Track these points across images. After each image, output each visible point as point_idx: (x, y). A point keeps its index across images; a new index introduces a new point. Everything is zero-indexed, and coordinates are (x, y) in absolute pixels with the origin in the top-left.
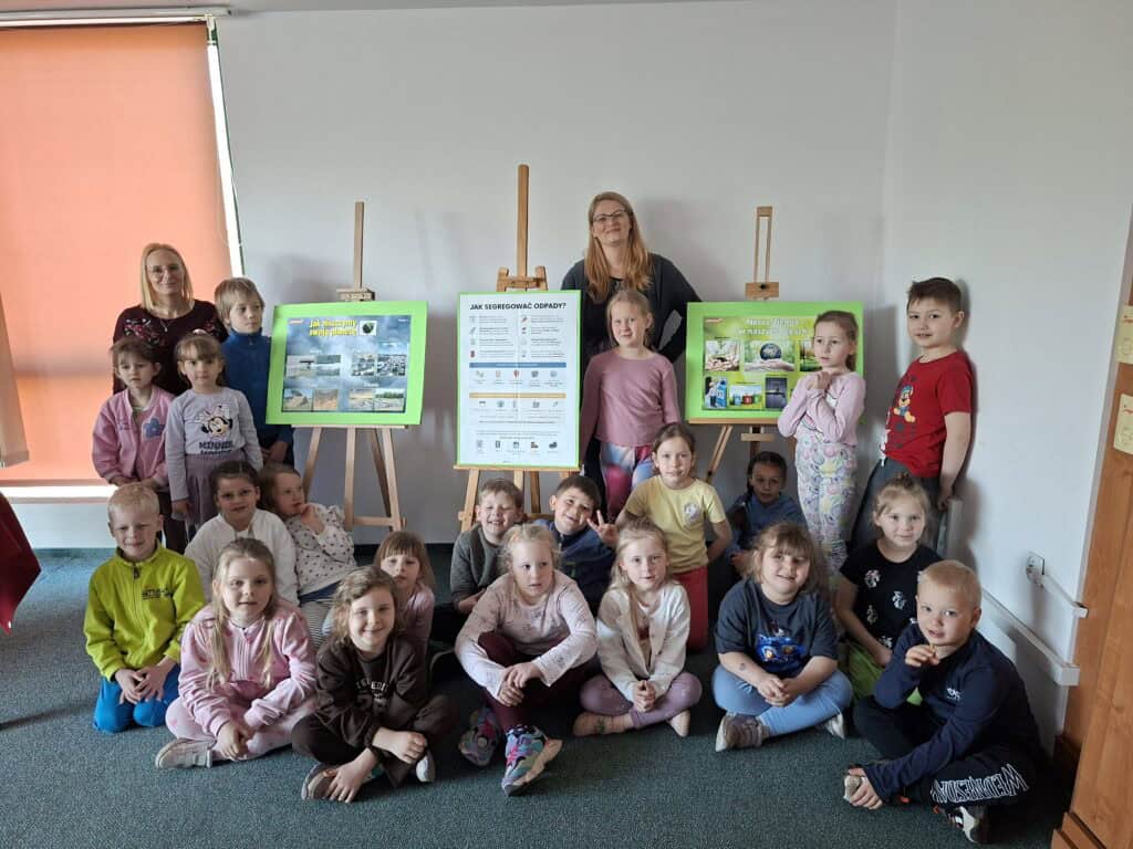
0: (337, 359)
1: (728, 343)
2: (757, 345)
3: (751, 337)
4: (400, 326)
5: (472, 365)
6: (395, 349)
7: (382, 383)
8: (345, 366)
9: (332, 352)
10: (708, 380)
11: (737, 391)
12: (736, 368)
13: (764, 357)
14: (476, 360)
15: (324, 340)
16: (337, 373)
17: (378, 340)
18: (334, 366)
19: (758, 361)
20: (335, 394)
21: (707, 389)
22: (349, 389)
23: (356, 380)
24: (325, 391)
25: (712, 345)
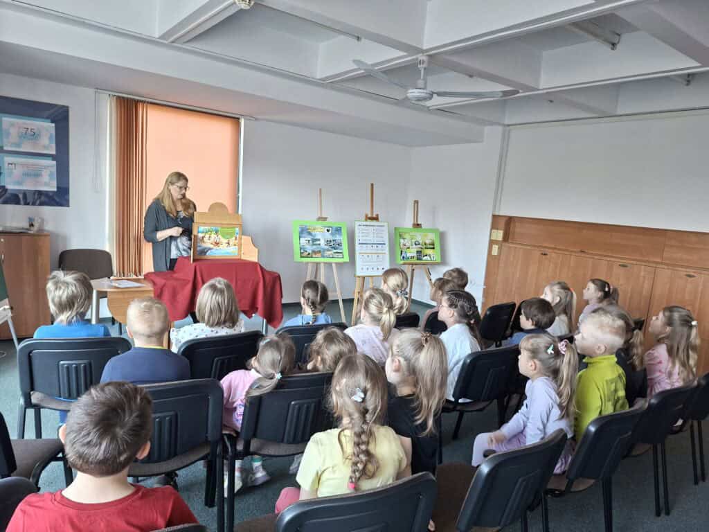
0: (319, 240)
1: (406, 240)
2: (413, 241)
3: (412, 239)
4: (338, 230)
5: (360, 244)
6: (337, 237)
7: (335, 248)
8: (322, 242)
9: (317, 237)
10: (402, 252)
11: (409, 255)
12: (409, 248)
13: (416, 244)
14: (360, 242)
15: (313, 233)
16: (319, 245)
17: (332, 234)
18: (318, 242)
19: (414, 245)
20: (319, 252)
21: (401, 254)
22: (324, 250)
23: (326, 247)
24: (316, 250)
25: (402, 241)
